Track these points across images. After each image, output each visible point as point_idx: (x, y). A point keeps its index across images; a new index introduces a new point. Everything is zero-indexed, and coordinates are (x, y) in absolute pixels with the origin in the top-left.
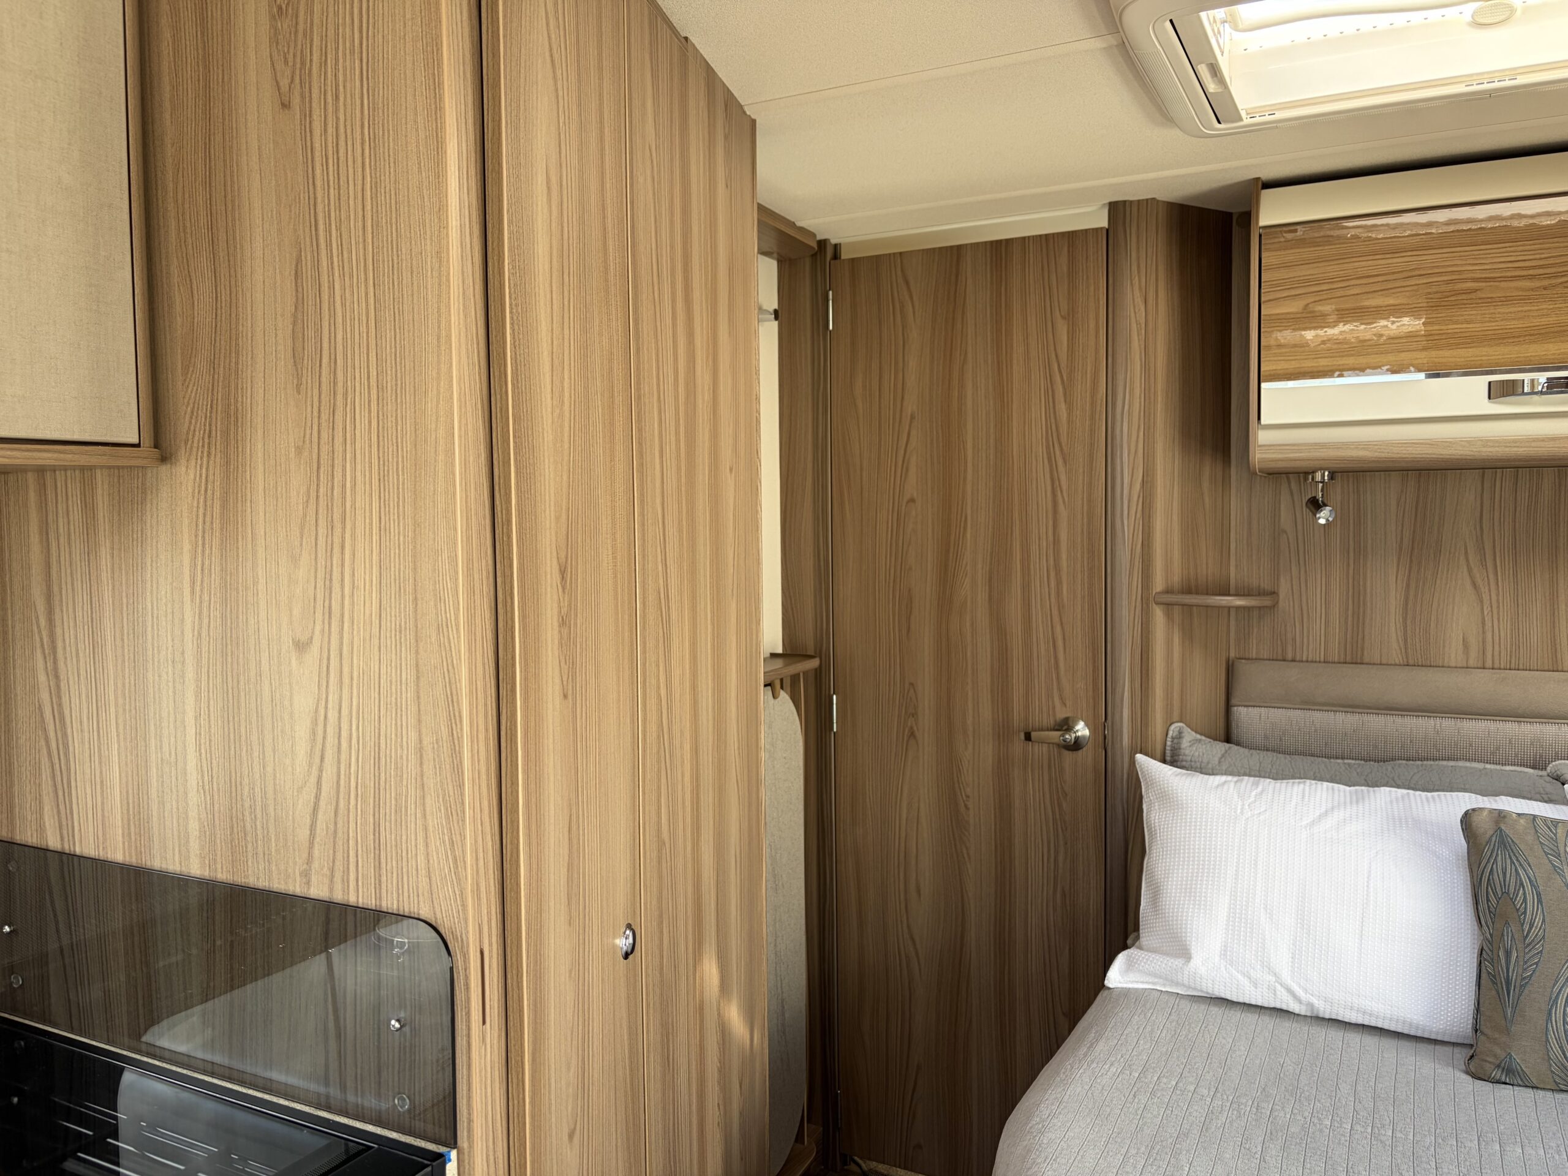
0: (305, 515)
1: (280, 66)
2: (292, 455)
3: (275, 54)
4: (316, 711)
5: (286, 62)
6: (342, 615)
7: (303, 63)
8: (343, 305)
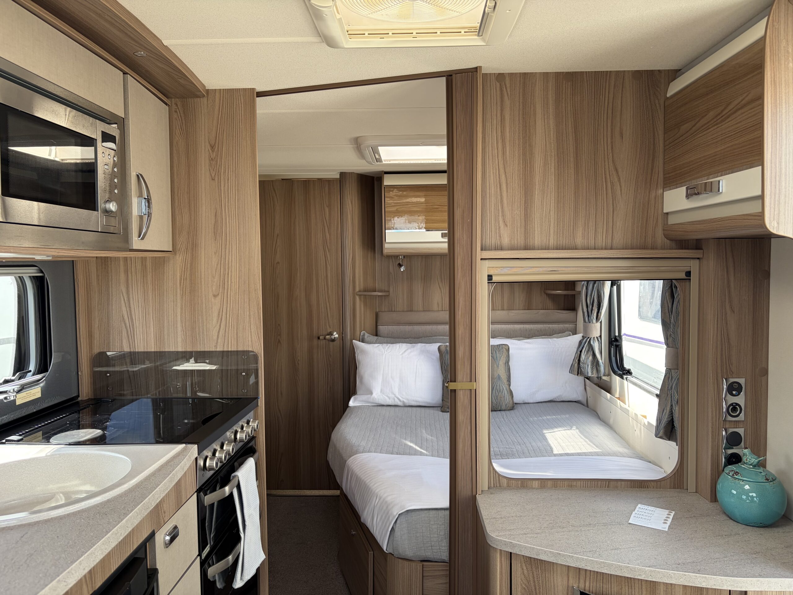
0: (217, 267)
1: (212, 171)
2: (213, 254)
3: (210, 168)
4: (220, 309)
5: (214, 170)
6: (228, 289)
7: (219, 172)
8: (229, 223)
